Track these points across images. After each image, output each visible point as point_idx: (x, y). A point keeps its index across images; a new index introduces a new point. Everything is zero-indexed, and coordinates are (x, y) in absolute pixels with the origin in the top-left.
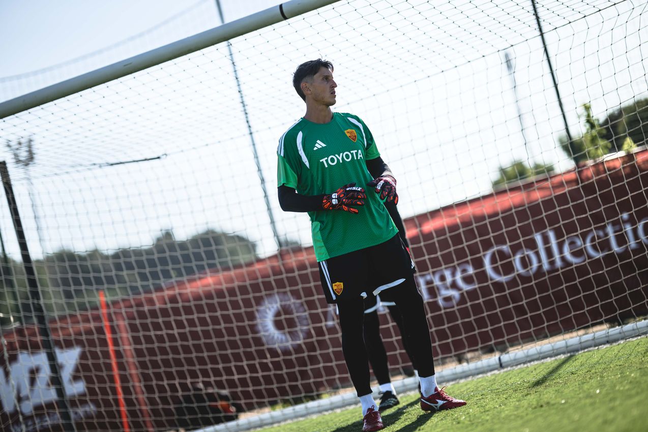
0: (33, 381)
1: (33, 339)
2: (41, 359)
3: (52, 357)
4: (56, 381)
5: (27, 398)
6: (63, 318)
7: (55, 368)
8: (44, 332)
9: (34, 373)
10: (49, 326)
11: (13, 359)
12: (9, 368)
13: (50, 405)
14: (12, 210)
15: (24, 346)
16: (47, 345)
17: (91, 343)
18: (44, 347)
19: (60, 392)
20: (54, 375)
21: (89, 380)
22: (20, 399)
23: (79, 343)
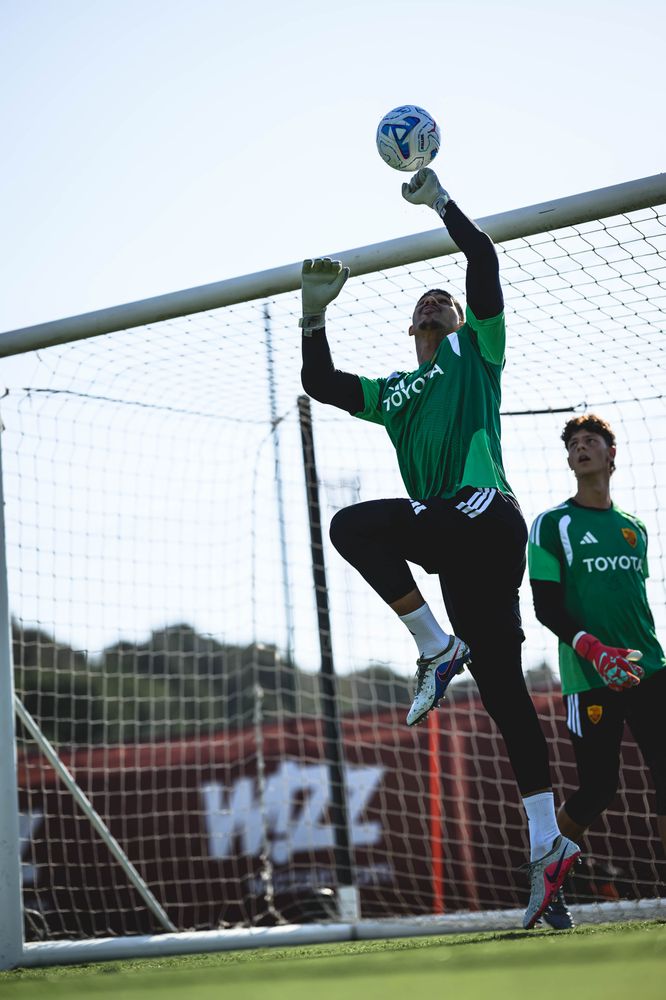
0: (297, 811)
1: (311, 739)
2: (318, 777)
3: (336, 776)
4: (336, 814)
5: (283, 837)
6: (365, 713)
7: (339, 793)
8: (331, 730)
9: (301, 796)
10: (341, 721)
11: (272, 768)
12: (262, 782)
13: (321, 855)
14: (309, 471)
15: (293, 750)
16: (332, 753)
17: (408, 761)
18: (327, 756)
19: (342, 836)
20: (336, 806)
21: (394, 823)
22: (272, 836)
23: (387, 759)
